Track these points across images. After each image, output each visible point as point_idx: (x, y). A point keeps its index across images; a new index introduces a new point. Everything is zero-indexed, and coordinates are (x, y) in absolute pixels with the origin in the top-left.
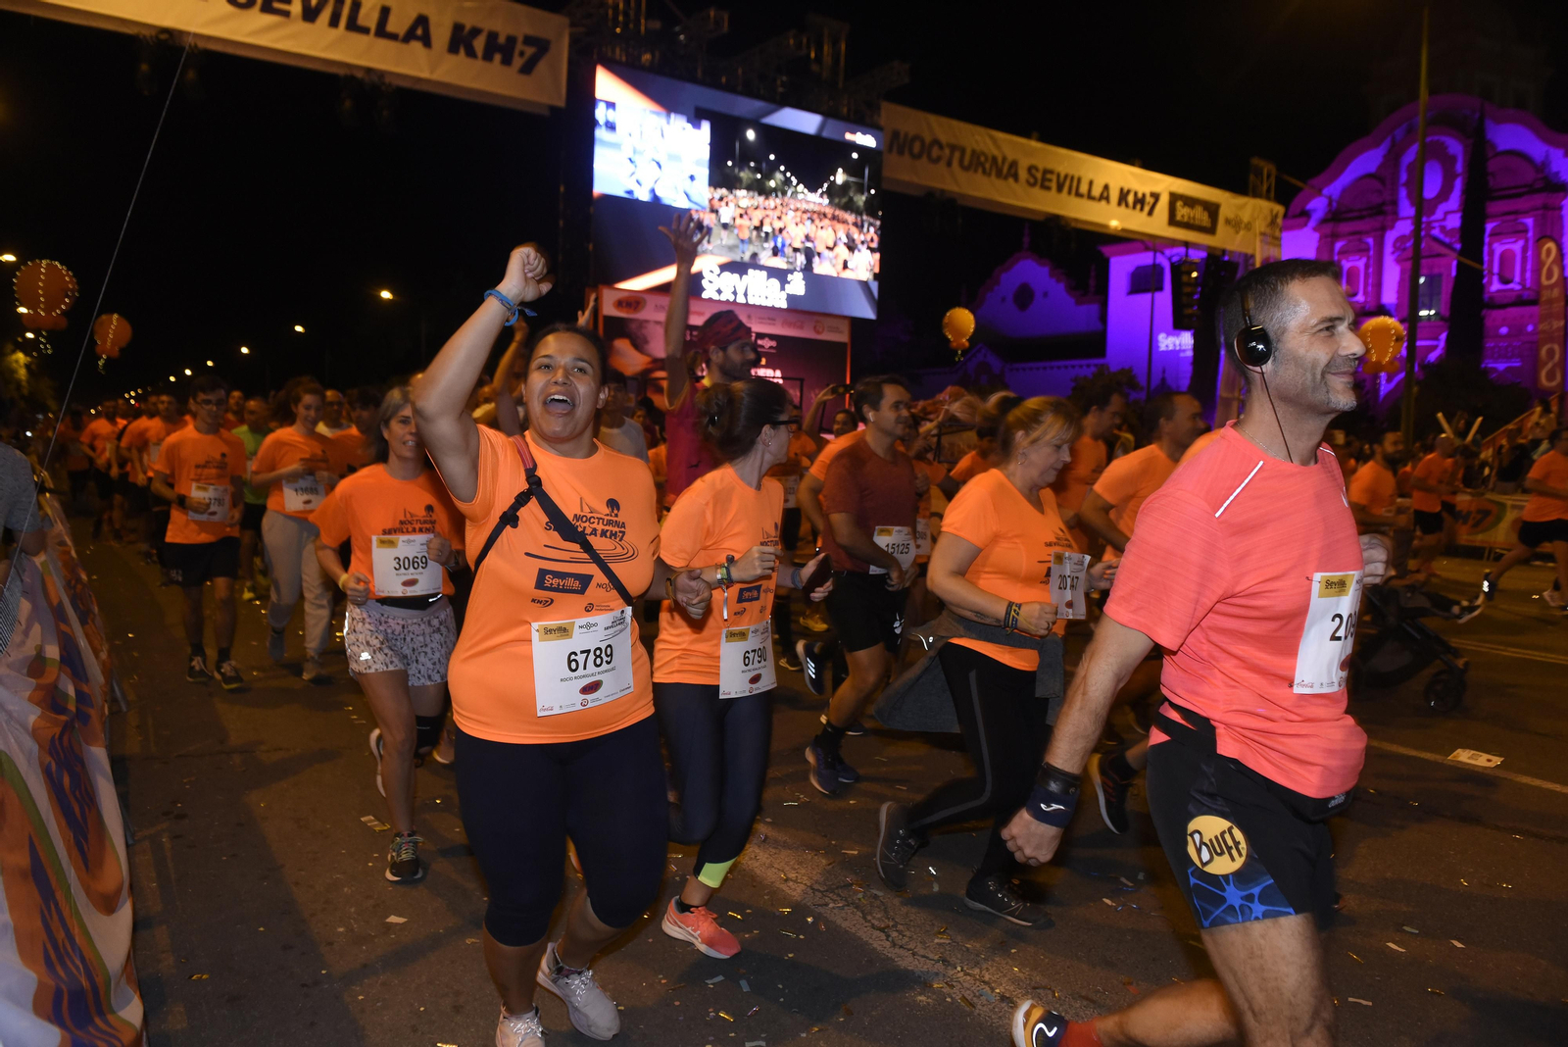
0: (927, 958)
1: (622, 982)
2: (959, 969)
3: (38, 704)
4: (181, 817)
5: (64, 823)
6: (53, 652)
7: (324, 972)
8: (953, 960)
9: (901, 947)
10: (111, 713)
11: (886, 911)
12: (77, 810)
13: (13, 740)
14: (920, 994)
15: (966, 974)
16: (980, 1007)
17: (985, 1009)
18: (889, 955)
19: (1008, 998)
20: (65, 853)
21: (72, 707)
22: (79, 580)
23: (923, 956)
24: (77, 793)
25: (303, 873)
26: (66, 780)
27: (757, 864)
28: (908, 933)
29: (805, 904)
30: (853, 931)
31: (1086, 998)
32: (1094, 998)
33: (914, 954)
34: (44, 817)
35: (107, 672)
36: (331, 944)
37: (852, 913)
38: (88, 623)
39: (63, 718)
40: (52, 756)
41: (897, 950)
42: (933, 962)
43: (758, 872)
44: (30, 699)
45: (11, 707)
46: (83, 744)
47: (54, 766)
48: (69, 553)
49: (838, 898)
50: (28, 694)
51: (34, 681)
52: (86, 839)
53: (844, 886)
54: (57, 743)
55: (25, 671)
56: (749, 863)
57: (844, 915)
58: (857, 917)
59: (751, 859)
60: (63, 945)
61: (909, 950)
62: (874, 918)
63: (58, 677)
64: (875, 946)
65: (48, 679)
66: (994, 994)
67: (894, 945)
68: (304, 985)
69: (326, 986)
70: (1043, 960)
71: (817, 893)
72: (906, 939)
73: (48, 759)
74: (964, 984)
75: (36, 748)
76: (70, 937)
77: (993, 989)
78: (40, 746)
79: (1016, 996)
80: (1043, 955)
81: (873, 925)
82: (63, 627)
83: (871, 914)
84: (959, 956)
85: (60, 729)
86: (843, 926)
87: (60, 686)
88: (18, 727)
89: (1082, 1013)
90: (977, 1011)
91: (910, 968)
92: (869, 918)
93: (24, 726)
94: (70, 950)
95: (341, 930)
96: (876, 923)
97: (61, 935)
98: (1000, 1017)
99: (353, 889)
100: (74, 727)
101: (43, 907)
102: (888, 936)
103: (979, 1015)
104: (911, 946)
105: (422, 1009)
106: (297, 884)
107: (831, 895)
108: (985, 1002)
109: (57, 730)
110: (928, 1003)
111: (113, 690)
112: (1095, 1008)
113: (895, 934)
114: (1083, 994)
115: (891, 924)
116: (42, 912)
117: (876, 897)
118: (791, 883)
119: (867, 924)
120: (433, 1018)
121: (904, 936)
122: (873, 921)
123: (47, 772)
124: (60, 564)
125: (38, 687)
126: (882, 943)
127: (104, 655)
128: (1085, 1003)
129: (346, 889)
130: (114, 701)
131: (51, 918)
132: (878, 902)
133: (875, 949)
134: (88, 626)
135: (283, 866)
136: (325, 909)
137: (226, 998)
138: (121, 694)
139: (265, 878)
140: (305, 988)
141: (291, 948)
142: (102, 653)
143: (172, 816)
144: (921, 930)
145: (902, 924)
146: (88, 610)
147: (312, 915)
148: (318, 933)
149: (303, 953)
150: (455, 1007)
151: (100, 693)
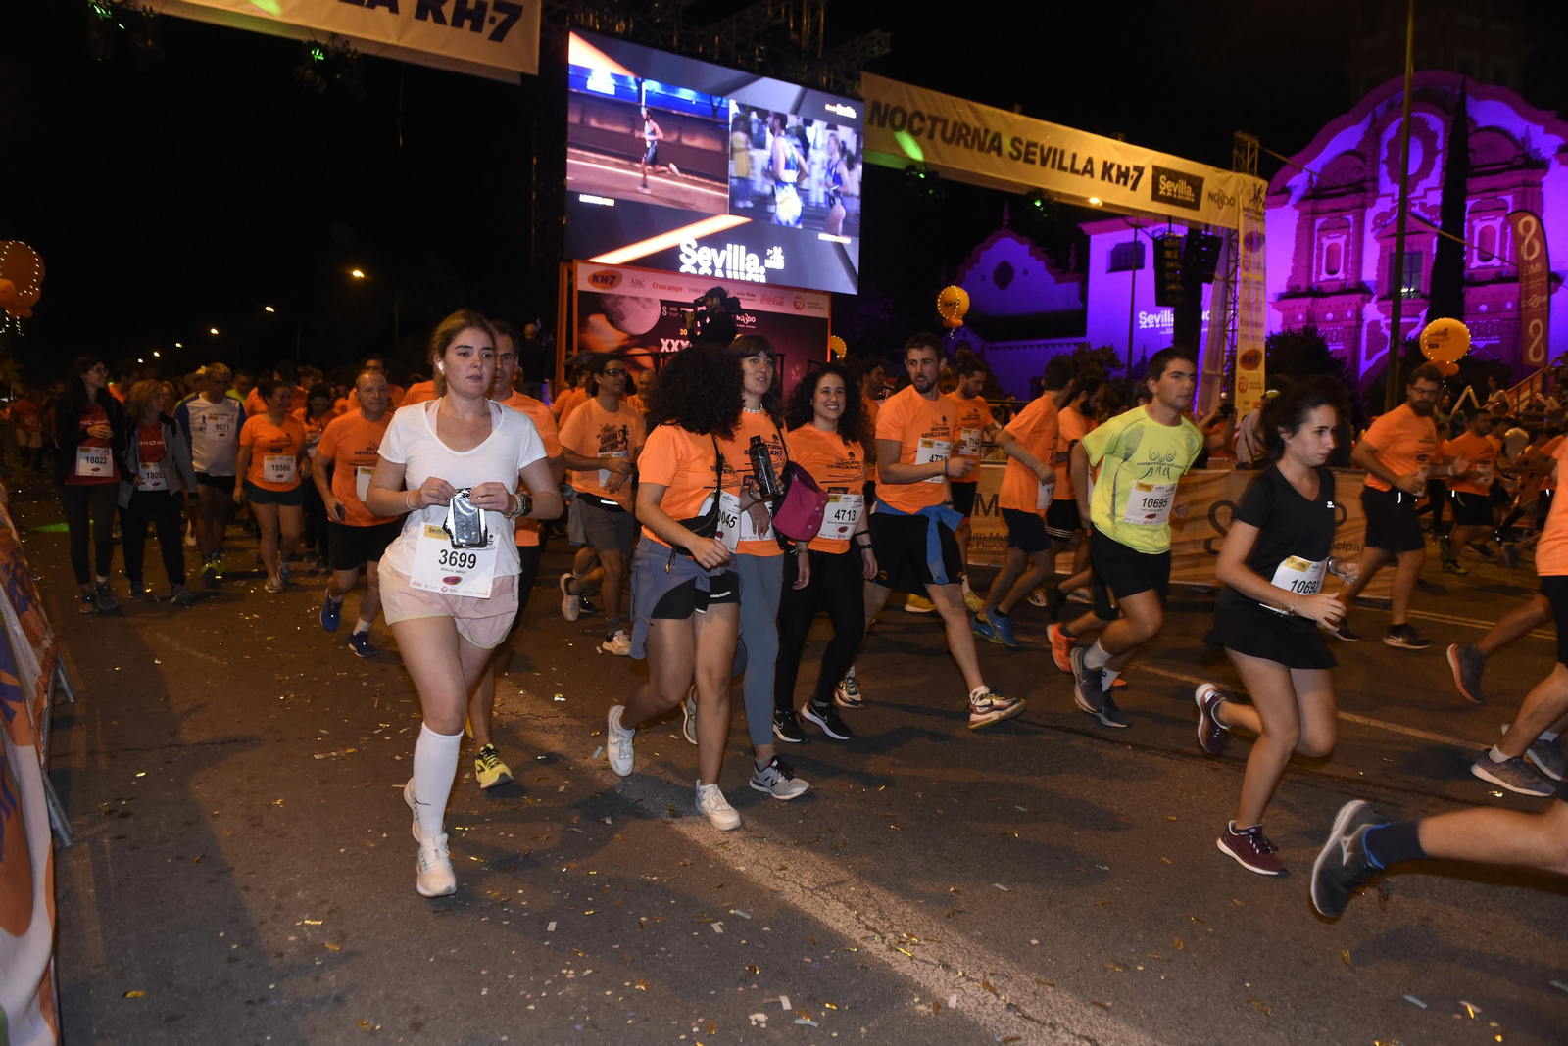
0: (927, 962)
1: (597, 994)
2: (961, 974)
4: (125, 815)
7: (272, 987)
8: (954, 964)
9: (898, 950)
10: (53, 705)
11: (880, 910)
15: (970, 980)
16: (986, 1017)
17: (990, 1018)
18: (886, 960)
19: (1014, 1006)
22: (18, 565)
23: (922, 960)
25: (253, 876)
29: (794, 904)
31: (1094, 1003)
32: (1107, 1004)
35: (50, 663)
36: (281, 955)
38: (27, 610)
41: (893, 954)
42: (933, 967)
46: (8, 741)
48: (10, 534)
49: (830, 897)
53: (836, 883)
56: (734, 859)
57: (836, 916)
58: (850, 918)
62: (868, 918)
64: (870, 949)
66: (999, 1002)
68: (250, 1002)
69: (275, 1003)
70: (1050, 963)
71: (807, 892)
72: (904, 941)
74: (967, 991)
77: (997, 996)
79: (1024, 1003)
80: (1051, 957)
81: (867, 925)
83: (864, 913)
84: (961, 960)
86: (835, 927)
89: (1095, 1022)
90: (982, 1021)
91: (908, 974)
92: (863, 918)
95: (292, 939)
96: (871, 923)
99: (308, 893)
102: (883, 939)
103: (985, 1025)
105: (378, 1027)
106: (247, 889)
107: (821, 893)
108: (991, 1011)
110: (929, 1013)
111: (57, 680)
112: (1108, 1016)
113: (891, 936)
114: (1096, 999)
115: (886, 924)
117: (869, 895)
118: (779, 881)
119: (861, 925)
120: (390, 1037)
122: (868, 922)
126: (878, 946)
127: (47, 643)
128: (1098, 1010)
129: (300, 894)
130: (58, 690)
132: (872, 901)
133: (870, 953)
134: (26, 613)
135: (232, 868)
136: (274, 917)
137: (163, 1018)
138: (68, 683)
139: (212, 882)
140: (251, 1006)
141: (237, 960)
142: (44, 642)
143: (115, 814)
144: (919, 931)
145: (898, 925)
146: (31, 598)
147: (261, 923)
148: (268, 943)
149: (250, 966)
150: (414, 1025)
151: (37, 684)
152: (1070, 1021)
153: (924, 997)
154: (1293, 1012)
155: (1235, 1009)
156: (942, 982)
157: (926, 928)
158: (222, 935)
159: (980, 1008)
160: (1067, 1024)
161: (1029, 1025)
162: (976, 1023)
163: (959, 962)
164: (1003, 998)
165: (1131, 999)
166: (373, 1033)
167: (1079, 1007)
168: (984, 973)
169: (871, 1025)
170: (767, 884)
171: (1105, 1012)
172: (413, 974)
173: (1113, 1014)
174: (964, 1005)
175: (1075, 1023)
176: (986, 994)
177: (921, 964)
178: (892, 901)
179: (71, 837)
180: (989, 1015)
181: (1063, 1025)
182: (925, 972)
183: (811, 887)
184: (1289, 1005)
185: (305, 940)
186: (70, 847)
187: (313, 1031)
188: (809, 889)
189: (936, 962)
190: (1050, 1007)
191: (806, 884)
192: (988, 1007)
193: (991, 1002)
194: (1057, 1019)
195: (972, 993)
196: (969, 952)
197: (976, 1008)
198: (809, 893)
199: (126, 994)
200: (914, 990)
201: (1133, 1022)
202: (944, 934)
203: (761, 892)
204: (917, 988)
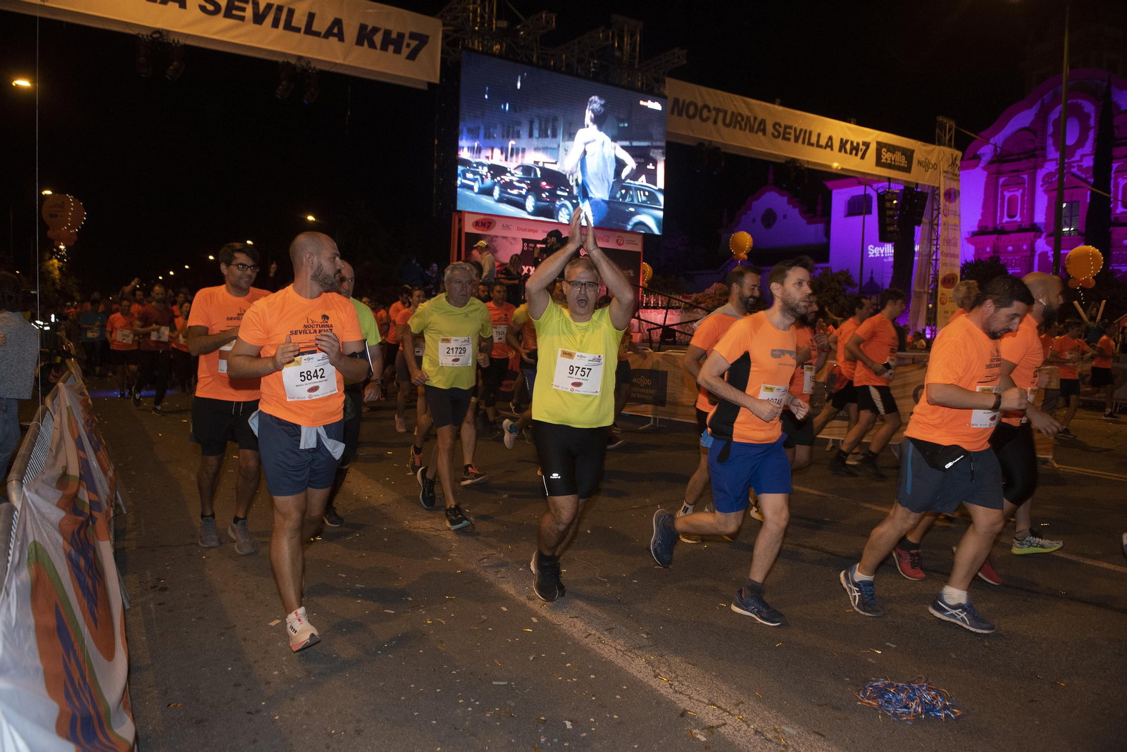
0: (701, 702)
3: (63, 509)
4: (164, 589)
5: (80, 592)
6: (74, 470)
7: (263, 703)
8: (719, 703)
9: (681, 693)
10: (115, 515)
11: (669, 666)
12: (90, 582)
13: (45, 534)
14: (695, 728)
15: (729, 714)
17: (743, 740)
18: (672, 699)
19: (760, 732)
20: (81, 614)
21: (87, 511)
23: (697, 700)
24: (90, 572)
25: (249, 631)
26: (82, 562)
27: (575, 630)
28: (686, 683)
29: (611, 660)
30: (646, 680)
31: (814, 732)
32: (824, 733)
33: (690, 698)
34: (66, 590)
35: (113, 487)
36: (269, 683)
37: (645, 667)
38: (100, 451)
39: (81, 518)
40: (73, 546)
41: (678, 695)
42: (705, 705)
43: (576, 636)
44: (58, 505)
45: (44, 511)
46: (95, 538)
47: (73, 552)
49: (635, 656)
50: (56, 501)
51: (61, 492)
52: (96, 605)
54: (76, 535)
55: (55, 484)
57: (639, 669)
59: (571, 626)
60: (79, 683)
61: (686, 695)
62: (661, 671)
63: (78, 490)
64: (662, 692)
65: (71, 491)
66: (750, 730)
67: (676, 692)
68: (249, 713)
69: (265, 714)
70: (786, 704)
72: (685, 687)
73: (69, 548)
74: (728, 721)
75: (61, 540)
76: (83, 676)
77: (748, 726)
78: (64, 538)
79: (766, 731)
82: (81, 454)
83: (659, 668)
84: (724, 701)
85: (78, 526)
87: (80, 496)
88: (48, 524)
90: (737, 742)
91: (687, 709)
93: (52, 524)
94: (83, 687)
95: (276, 673)
97: (76, 675)
98: (754, 747)
100: (88, 525)
101: (65, 656)
103: (739, 744)
104: (689, 692)
105: (333, 732)
106: (245, 639)
107: (629, 654)
108: (743, 735)
109: (77, 527)
111: (116, 499)
112: (824, 741)
113: (676, 683)
114: (816, 730)
115: (673, 676)
116: (64, 658)
118: (600, 645)
120: (341, 738)
121: (683, 685)
122: (660, 674)
123: (69, 557)
124: (81, 408)
125: (64, 497)
127: (111, 474)
128: (817, 737)
129: (280, 644)
130: (117, 506)
131: (70, 661)
132: (664, 660)
133: (661, 694)
134: (99, 453)
135: (235, 626)
136: (264, 657)
137: (194, 721)
138: (123, 501)
139: (222, 634)
140: (250, 715)
141: (240, 685)
142: (109, 472)
143: (157, 589)
144: (695, 681)
145: (681, 676)
146: (100, 442)
147: (255, 662)
148: (259, 675)
149: (249, 690)
150: (356, 731)
151: (107, 500)
152: (798, 744)
153: (698, 724)
154: (954, 743)
155: (913, 739)
156: (710, 714)
157: (701, 679)
158: (230, 669)
159: (736, 733)
160: (796, 746)
161: (769, 745)
162: (733, 743)
163: (722, 702)
164: (752, 727)
165: (841, 731)
166: (330, 735)
167: (804, 734)
168: (740, 710)
169: (661, 741)
170: (593, 647)
171: (823, 739)
172: (355, 698)
173: (828, 740)
174: (725, 730)
175: (801, 745)
176: (740, 724)
177: (697, 703)
178: (678, 660)
179: (130, 602)
180: (742, 738)
181: (793, 746)
182: (699, 708)
183: (623, 649)
184: (951, 738)
185: (284, 673)
186: (129, 609)
187: (291, 732)
188: (621, 650)
189: (706, 701)
190: (785, 734)
191: (619, 647)
192: (742, 732)
193: (744, 729)
194: (789, 742)
195: (731, 723)
196: (730, 696)
197: (733, 733)
198: (621, 653)
199: (169, 705)
200: (691, 720)
201: (841, 746)
202: (713, 683)
203: (588, 651)
204: (693, 718)
